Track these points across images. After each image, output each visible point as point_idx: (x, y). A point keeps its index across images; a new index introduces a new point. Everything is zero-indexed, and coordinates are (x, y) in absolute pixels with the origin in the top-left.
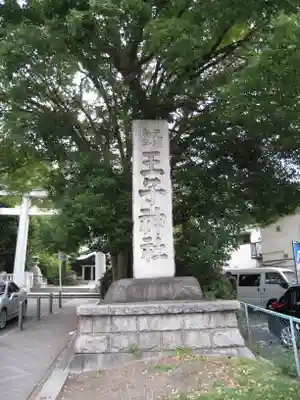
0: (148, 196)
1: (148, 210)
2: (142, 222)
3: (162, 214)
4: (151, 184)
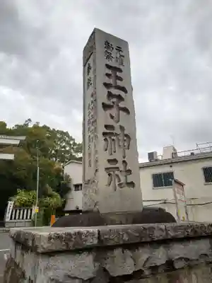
1: (112, 127)
2: (106, 140)
3: (126, 135)
4: (115, 100)
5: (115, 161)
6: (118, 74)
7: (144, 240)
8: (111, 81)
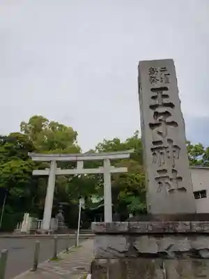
0: (160, 129)
1: (160, 142)
2: (154, 154)
3: (176, 146)
4: (161, 117)
5: (165, 171)
6: (164, 92)
7: (167, 231)
8: (157, 102)
